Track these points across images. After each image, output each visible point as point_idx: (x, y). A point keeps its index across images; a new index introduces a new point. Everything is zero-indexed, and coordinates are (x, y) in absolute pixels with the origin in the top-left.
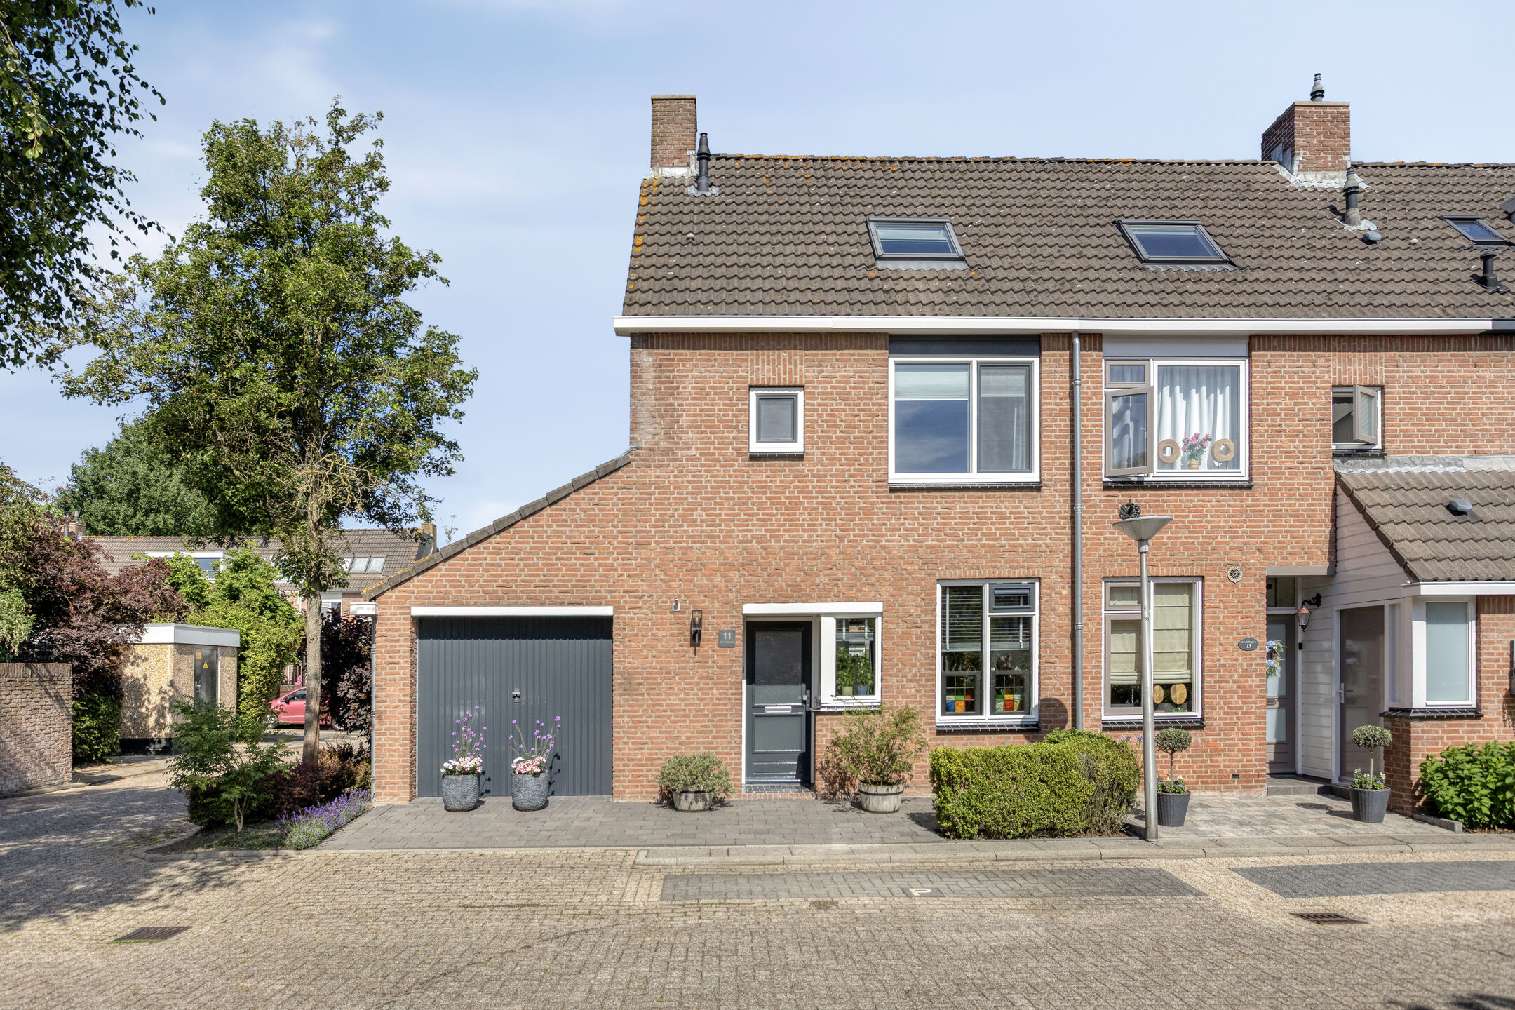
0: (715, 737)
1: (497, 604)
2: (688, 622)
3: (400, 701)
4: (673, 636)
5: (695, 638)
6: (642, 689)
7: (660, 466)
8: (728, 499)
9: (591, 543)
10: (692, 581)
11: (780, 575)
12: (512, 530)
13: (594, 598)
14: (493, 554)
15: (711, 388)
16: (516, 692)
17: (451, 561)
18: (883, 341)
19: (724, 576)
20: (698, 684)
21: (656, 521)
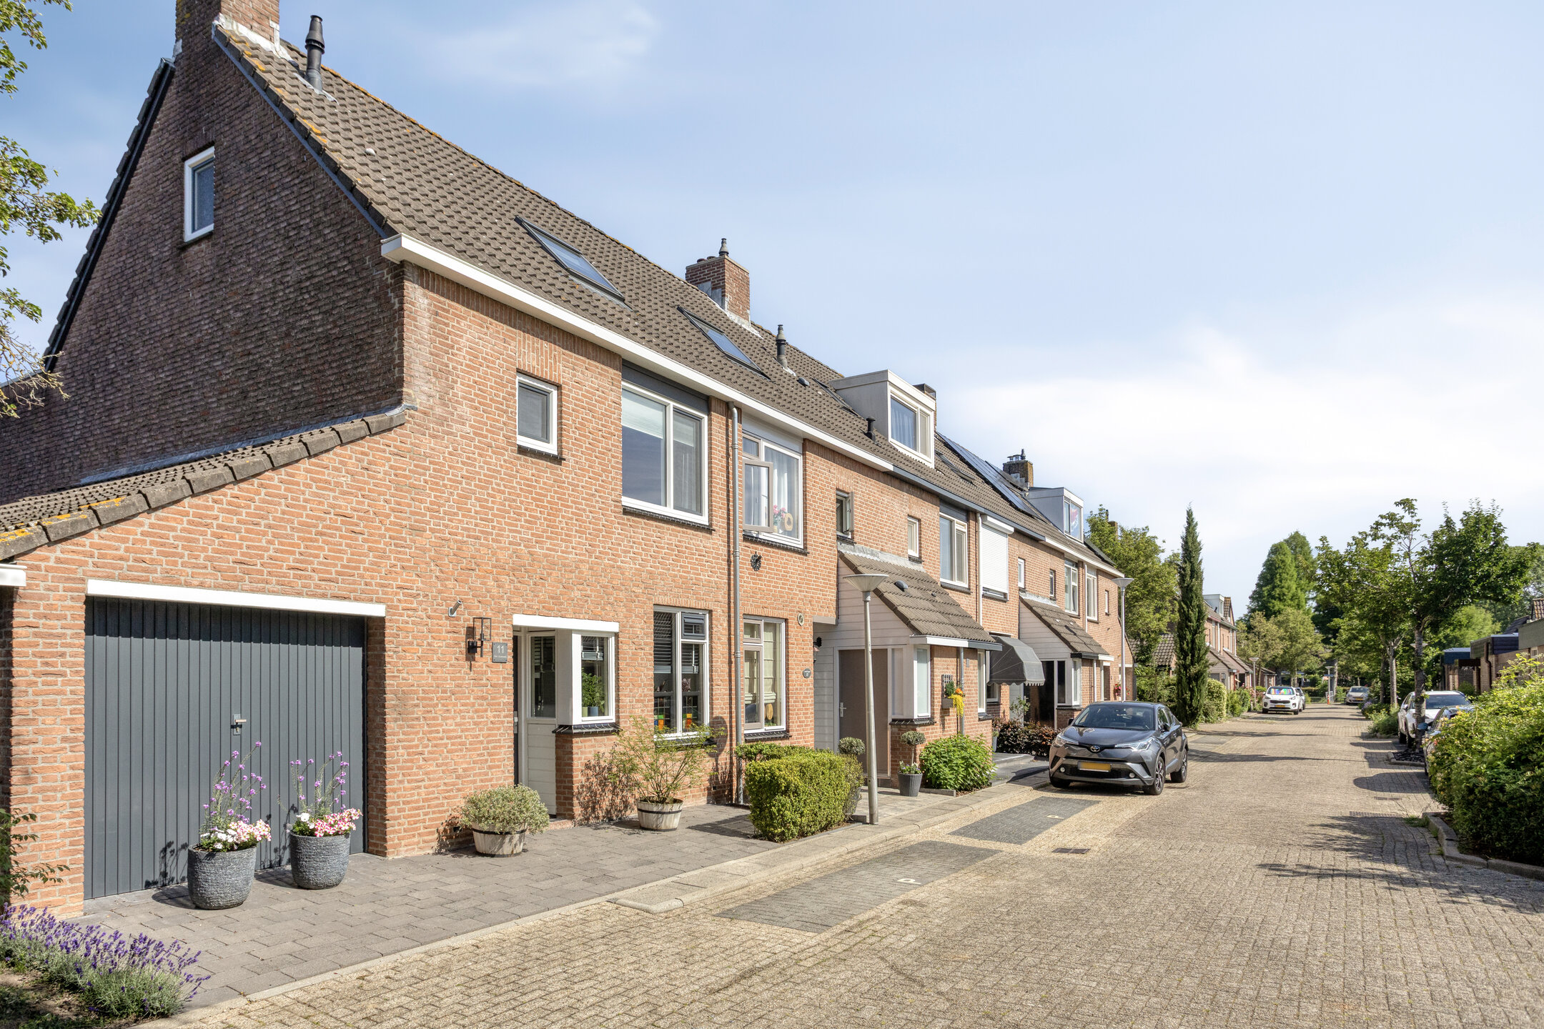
0: (490, 767)
1: (234, 588)
2: (463, 631)
3: (65, 740)
4: (450, 646)
5: (472, 649)
6: (419, 712)
7: (434, 437)
8: (499, 491)
9: (360, 518)
10: (466, 582)
11: (543, 585)
12: (256, 481)
13: (363, 592)
14: (229, 512)
15: (485, 359)
16: (238, 719)
17: (160, 513)
18: (618, 363)
19: (496, 580)
20: (473, 705)
21: (432, 503)
